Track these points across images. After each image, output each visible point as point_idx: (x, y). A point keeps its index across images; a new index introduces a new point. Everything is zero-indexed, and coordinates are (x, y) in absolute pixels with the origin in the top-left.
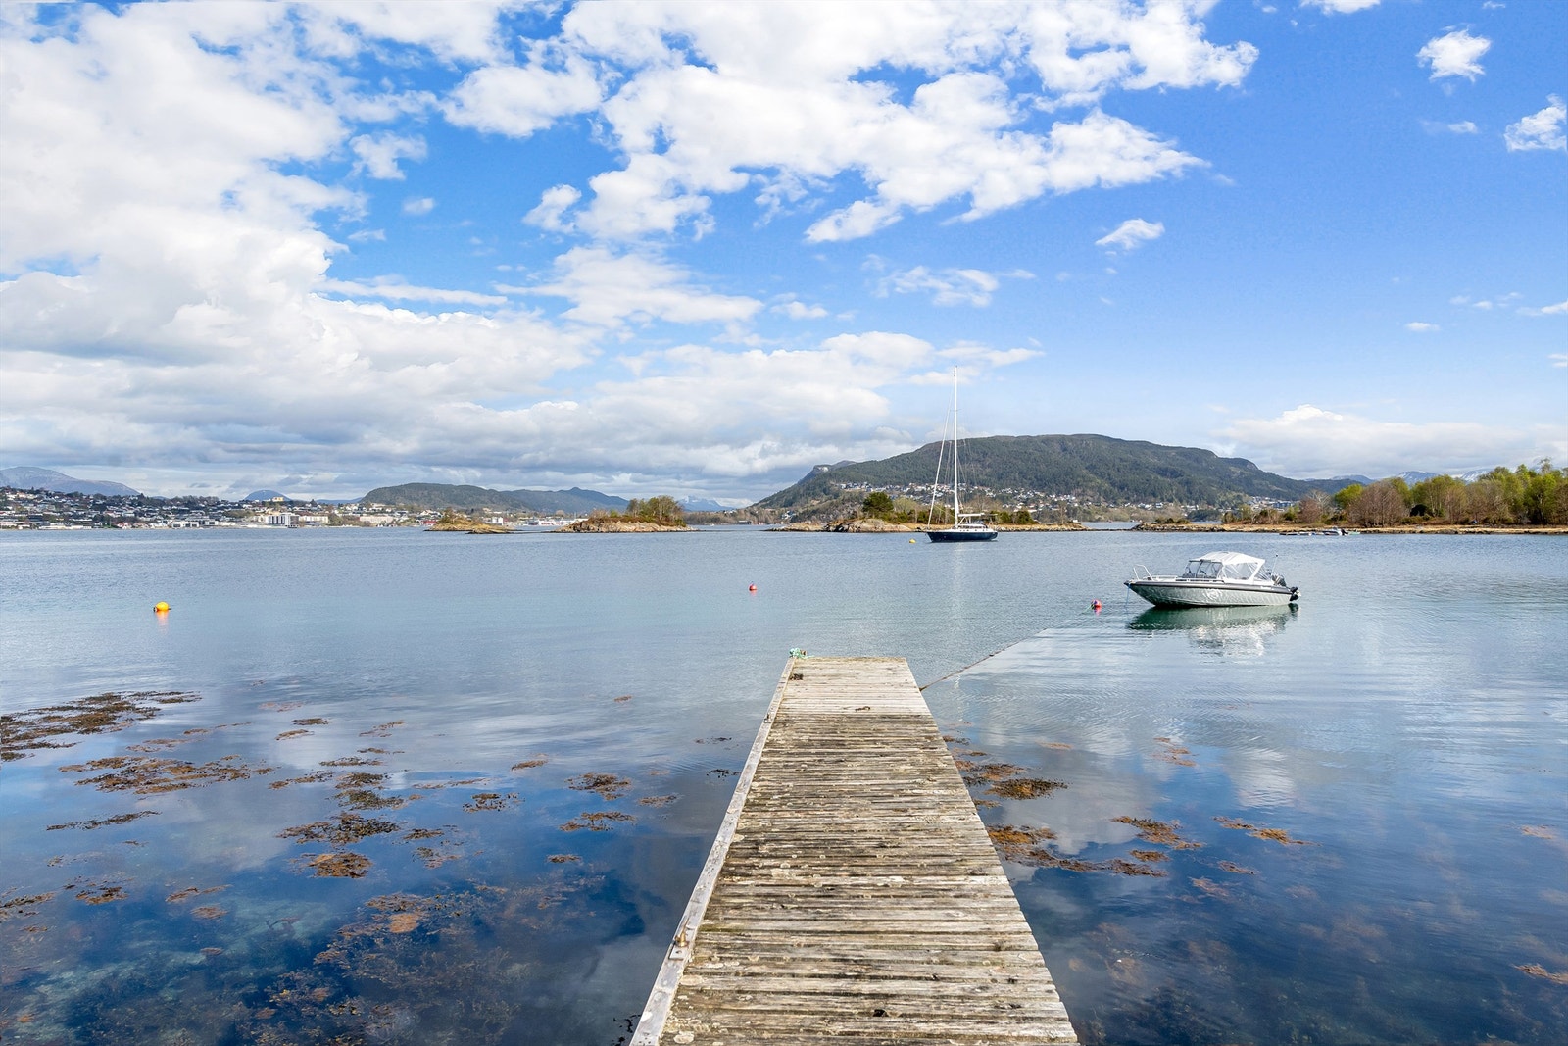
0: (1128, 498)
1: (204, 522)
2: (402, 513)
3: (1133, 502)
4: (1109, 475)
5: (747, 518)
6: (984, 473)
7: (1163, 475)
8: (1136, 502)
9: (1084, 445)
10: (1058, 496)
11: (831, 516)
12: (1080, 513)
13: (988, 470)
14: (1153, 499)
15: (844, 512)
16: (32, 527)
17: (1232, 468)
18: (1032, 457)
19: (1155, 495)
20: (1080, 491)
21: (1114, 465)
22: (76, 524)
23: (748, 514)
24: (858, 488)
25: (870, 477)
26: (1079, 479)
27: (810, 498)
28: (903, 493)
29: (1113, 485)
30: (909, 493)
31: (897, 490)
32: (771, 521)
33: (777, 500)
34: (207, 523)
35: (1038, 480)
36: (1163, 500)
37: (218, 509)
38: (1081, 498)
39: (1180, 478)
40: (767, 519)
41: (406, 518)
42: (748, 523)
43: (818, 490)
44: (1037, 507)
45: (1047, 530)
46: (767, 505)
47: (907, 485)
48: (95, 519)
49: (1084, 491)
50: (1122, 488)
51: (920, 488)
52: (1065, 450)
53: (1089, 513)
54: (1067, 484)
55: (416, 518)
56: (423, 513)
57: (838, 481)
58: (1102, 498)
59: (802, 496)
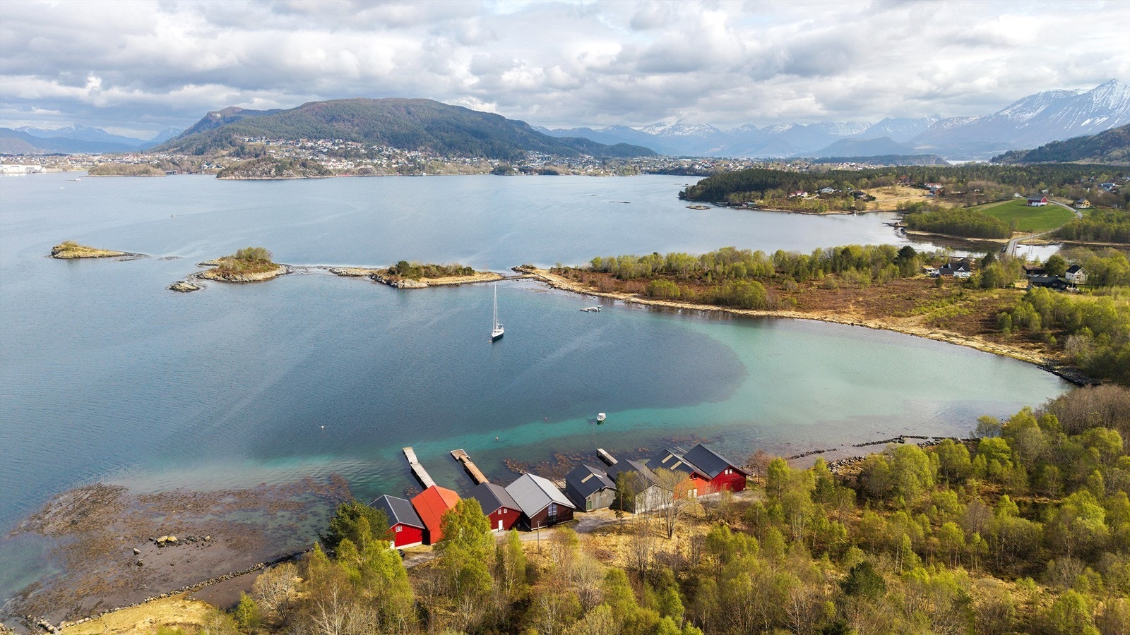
0: (454, 154)
3: (459, 157)
4: (441, 136)
5: (172, 168)
6: (354, 131)
7: (476, 136)
8: (460, 156)
9: (422, 110)
10: (409, 152)
11: (250, 172)
12: (427, 168)
13: (356, 128)
14: (471, 155)
15: (261, 169)
18: (388, 119)
19: (472, 153)
20: (423, 148)
21: (444, 129)
23: (171, 164)
24: (258, 142)
25: (266, 132)
26: (421, 138)
27: (219, 149)
28: (296, 148)
29: (444, 143)
30: (301, 148)
31: (290, 144)
32: (195, 171)
33: (183, 146)
35: (394, 139)
36: (477, 156)
38: (424, 153)
39: (486, 139)
40: (188, 169)
43: (224, 142)
44: (397, 163)
47: (298, 141)
49: (426, 148)
50: (450, 145)
51: (310, 144)
52: (409, 113)
53: (432, 168)
54: (414, 143)
57: (241, 135)
58: (438, 154)
59: (211, 146)
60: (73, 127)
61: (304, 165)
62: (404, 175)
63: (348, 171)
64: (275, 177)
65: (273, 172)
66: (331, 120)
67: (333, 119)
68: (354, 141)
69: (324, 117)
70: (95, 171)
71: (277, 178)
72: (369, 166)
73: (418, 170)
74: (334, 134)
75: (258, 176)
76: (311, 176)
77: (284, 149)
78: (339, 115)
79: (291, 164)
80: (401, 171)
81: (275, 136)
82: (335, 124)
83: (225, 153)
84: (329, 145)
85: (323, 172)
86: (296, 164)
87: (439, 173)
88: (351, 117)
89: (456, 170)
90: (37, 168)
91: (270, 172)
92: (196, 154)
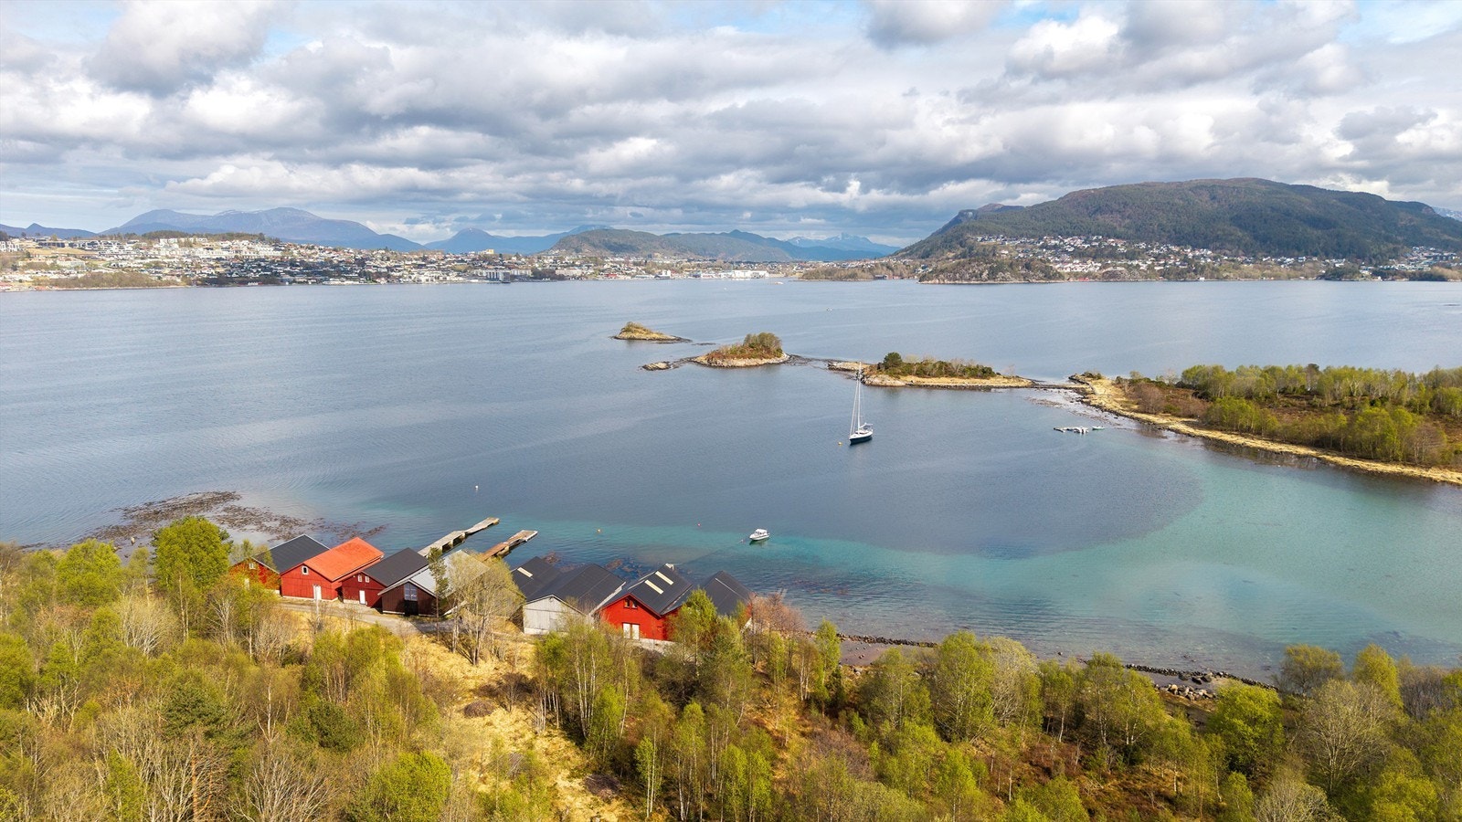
0: (1269, 252)
1: (438, 278)
2: (589, 266)
4: (1254, 227)
5: (883, 273)
6: (1123, 224)
8: (1276, 256)
10: (1193, 250)
11: (957, 275)
12: (1208, 271)
13: (1127, 221)
14: (1296, 253)
15: (971, 271)
16: (319, 282)
17: (1402, 214)
18: (1176, 207)
19: (1299, 250)
22: (347, 278)
23: (885, 268)
24: (993, 241)
25: (1007, 229)
26: (1219, 233)
27: (946, 251)
28: (1035, 247)
29: (1256, 238)
30: (1042, 247)
31: (1030, 243)
32: (905, 275)
33: (917, 250)
34: (441, 278)
35: (1176, 233)
36: (1306, 254)
37: (447, 263)
38: (1217, 251)
39: (1332, 229)
40: (901, 273)
41: (592, 271)
42: (883, 278)
43: (956, 241)
44: (1166, 264)
45: (1018, 387)
46: (907, 254)
47: (1041, 239)
48: (360, 275)
49: (1222, 245)
50: (1264, 241)
51: (1053, 242)
53: (1219, 271)
55: (600, 271)
56: (606, 267)
57: (975, 234)
58: (1241, 252)
59: (939, 248)
60: (840, 237)
61: (1028, 266)
62: (1169, 280)
63: (1089, 274)
64: (986, 280)
65: (984, 275)
66: (1095, 212)
67: (1099, 210)
68: (1118, 238)
69: (1087, 209)
70: (808, 277)
71: (989, 282)
72: (1119, 269)
73: (1193, 273)
74: (1093, 229)
75: (965, 280)
76: (1034, 281)
77: (1020, 249)
78: (1107, 205)
79: (1011, 265)
80: (1167, 275)
81: (1016, 234)
82: (1099, 217)
83: (951, 255)
84: (1079, 242)
85: (1050, 276)
86: (1017, 266)
87: (1226, 277)
88: (1122, 206)
89: (1258, 273)
90: (761, 273)
91: (981, 274)
92: (923, 258)
